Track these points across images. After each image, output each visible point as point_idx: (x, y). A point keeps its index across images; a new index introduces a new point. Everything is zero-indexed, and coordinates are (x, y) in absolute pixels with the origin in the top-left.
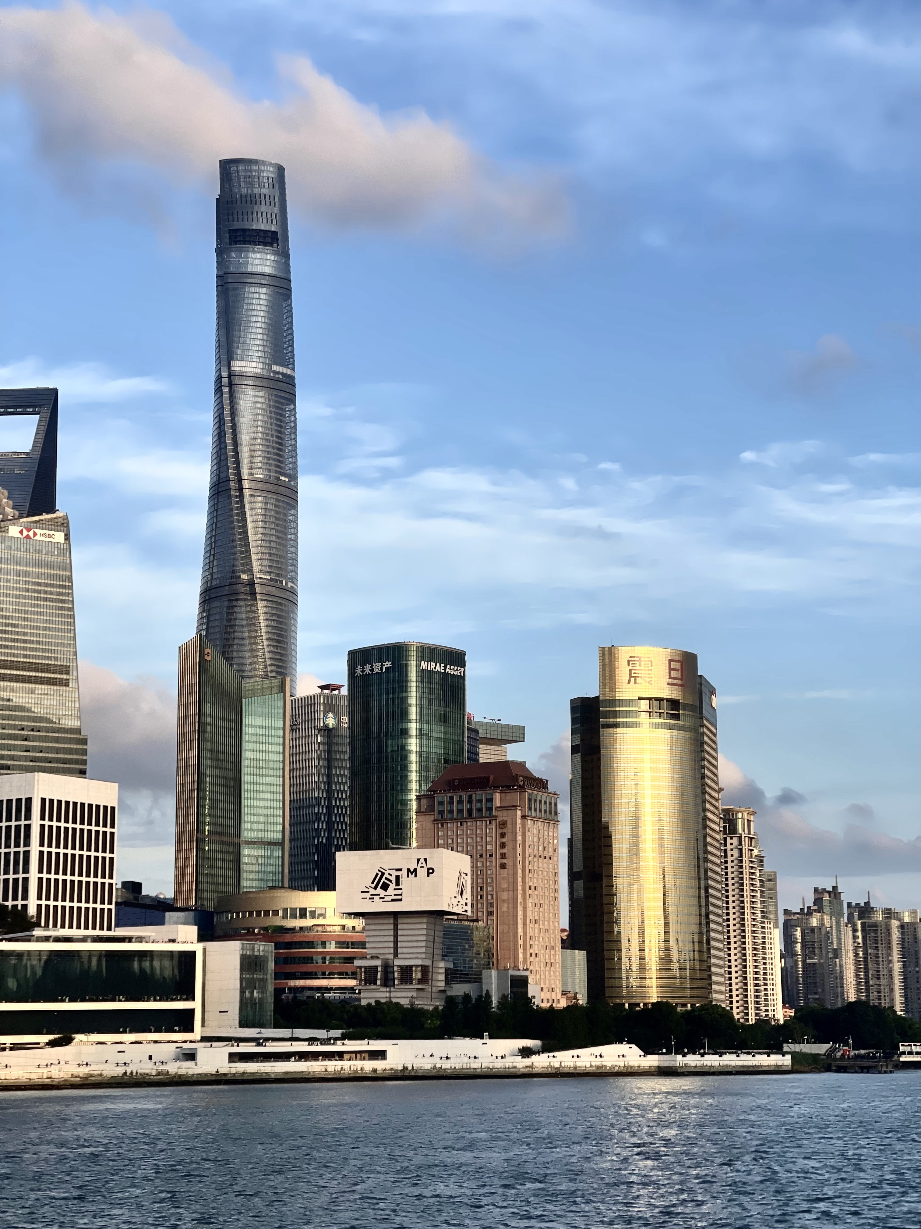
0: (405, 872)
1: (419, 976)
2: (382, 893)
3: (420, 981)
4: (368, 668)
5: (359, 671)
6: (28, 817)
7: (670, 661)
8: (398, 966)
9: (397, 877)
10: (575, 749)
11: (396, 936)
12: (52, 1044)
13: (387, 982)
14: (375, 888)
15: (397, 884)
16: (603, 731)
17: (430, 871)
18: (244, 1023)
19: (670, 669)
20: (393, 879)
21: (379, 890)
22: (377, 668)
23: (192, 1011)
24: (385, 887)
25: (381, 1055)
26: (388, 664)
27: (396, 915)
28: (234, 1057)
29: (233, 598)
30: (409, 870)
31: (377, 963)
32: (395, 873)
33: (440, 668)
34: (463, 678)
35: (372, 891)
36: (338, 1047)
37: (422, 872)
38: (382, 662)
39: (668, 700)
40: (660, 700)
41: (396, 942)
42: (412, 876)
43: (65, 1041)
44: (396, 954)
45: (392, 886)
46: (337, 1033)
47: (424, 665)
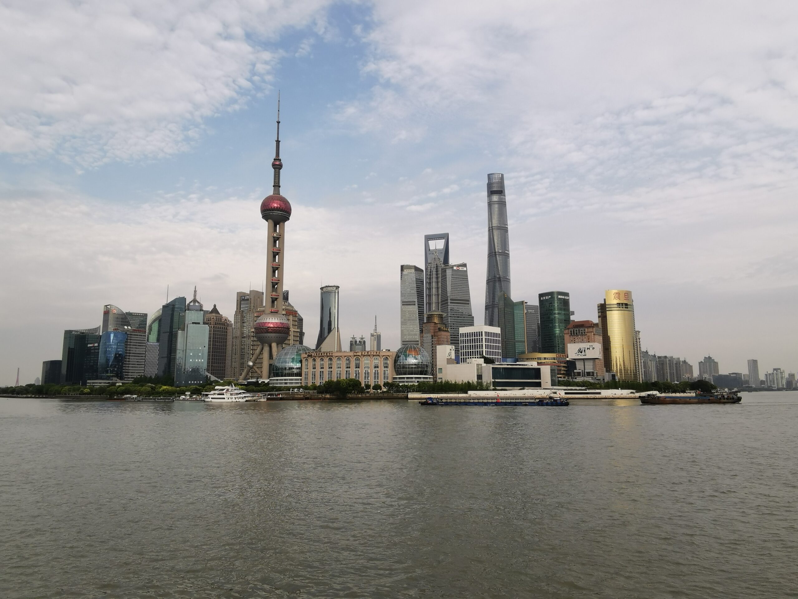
1: (592, 374)
2: (581, 354)
3: (592, 376)
4: (544, 298)
5: (542, 299)
6: (482, 336)
7: (625, 293)
9: (585, 350)
10: (599, 317)
11: (584, 364)
12: (520, 389)
13: (583, 376)
14: (579, 353)
15: (585, 351)
16: (607, 312)
17: (593, 348)
18: (552, 385)
19: (625, 296)
20: (583, 350)
21: (580, 353)
22: (547, 298)
23: (541, 382)
24: (581, 352)
25: (600, 393)
26: (550, 297)
27: (583, 359)
28: (566, 393)
29: (495, 282)
30: (587, 348)
31: (581, 371)
32: (584, 349)
33: (563, 297)
34: (569, 299)
35: (578, 353)
36: (588, 391)
37: (591, 349)
38: (548, 296)
39: (625, 304)
40: (622, 304)
41: (584, 366)
42: (588, 350)
43: (524, 389)
44: (585, 369)
45: (583, 352)
46: (584, 388)
47: (559, 297)
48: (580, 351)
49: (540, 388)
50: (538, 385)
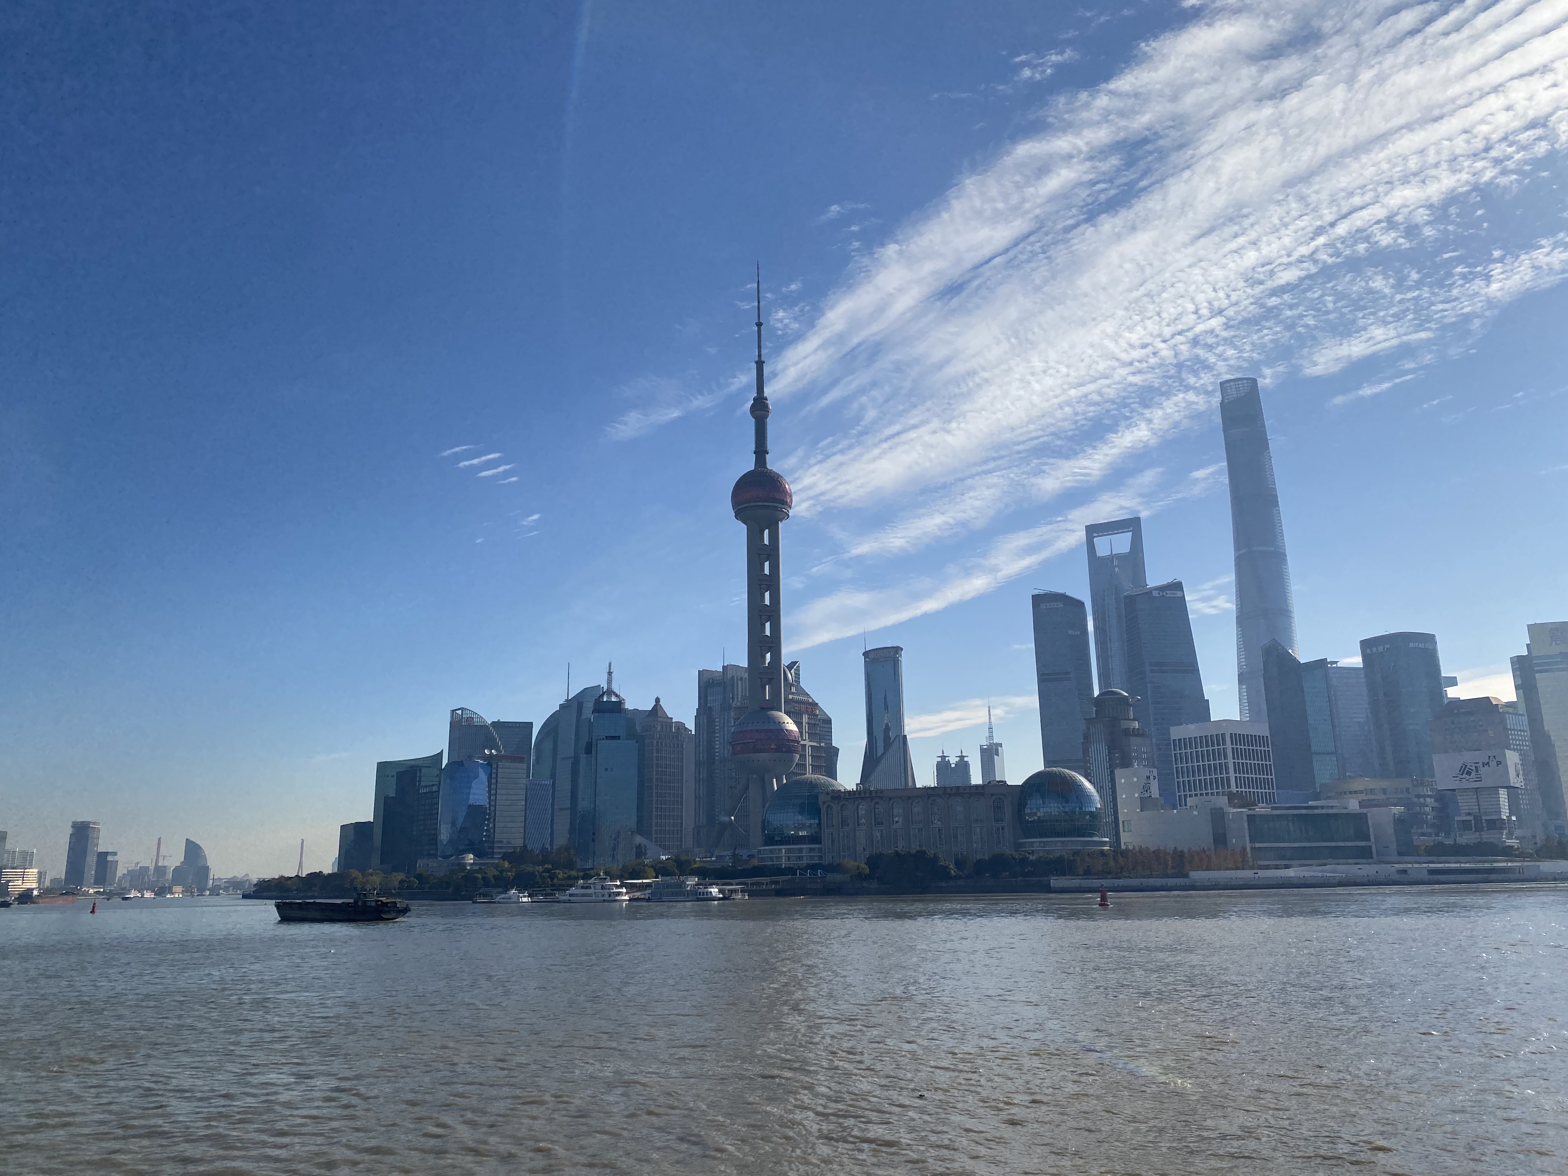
0: (1480, 764)
2: (1468, 777)
4: (1374, 650)
6: (1225, 743)
8: (1487, 821)
9: (1476, 768)
10: (1517, 688)
11: (1478, 802)
13: (1479, 829)
14: (1462, 774)
15: (1477, 771)
16: (1537, 675)
17: (1499, 763)
18: (1400, 854)
20: (1473, 768)
21: (1464, 776)
22: (1381, 649)
23: (1370, 847)
24: (1469, 773)
26: (1387, 646)
27: (1475, 790)
29: (1256, 619)
30: (1484, 763)
31: (1471, 818)
32: (1474, 765)
33: (1422, 646)
34: (1435, 648)
35: (1461, 776)
37: (1493, 764)
38: (1384, 644)
41: (1479, 806)
42: (1486, 767)
44: (1480, 813)
45: (1473, 774)
47: (1410, 644)
48: (1465, 770)
49: (1370, 861)
50: (1364, 854)
